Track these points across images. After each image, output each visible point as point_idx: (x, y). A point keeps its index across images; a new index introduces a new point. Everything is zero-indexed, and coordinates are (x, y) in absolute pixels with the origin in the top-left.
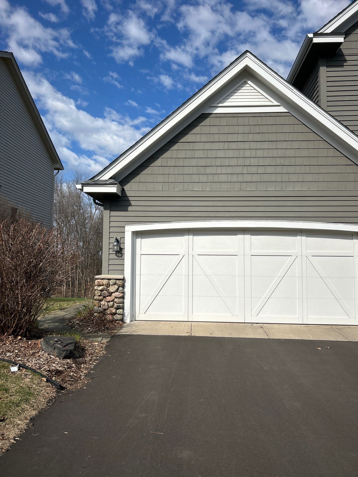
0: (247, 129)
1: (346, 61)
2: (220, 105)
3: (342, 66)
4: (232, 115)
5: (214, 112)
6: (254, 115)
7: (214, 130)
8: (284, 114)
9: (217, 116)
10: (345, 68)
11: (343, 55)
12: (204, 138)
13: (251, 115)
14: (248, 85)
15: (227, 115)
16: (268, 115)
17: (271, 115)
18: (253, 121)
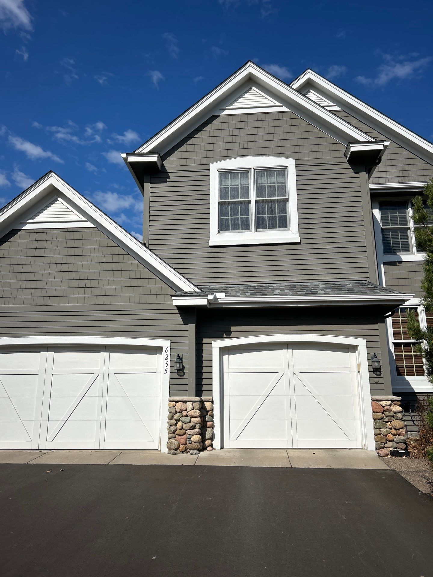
0: (54, 244)
1: (169, 177)
2: (29, 221)
3: (166, 182)
4: (41, 231)
5: (23, 228)
6: (62, 230)
7: (23, 245)
8: (91, 229)
9: (28, 231)
10: (168, 184)
11: (166, 172)
12: (12, 253)
13: (60, 230)
14: (58, 202)
15: (36, 231)
16: (76, 230)
17: (79, 230)
18: (61, 236)
